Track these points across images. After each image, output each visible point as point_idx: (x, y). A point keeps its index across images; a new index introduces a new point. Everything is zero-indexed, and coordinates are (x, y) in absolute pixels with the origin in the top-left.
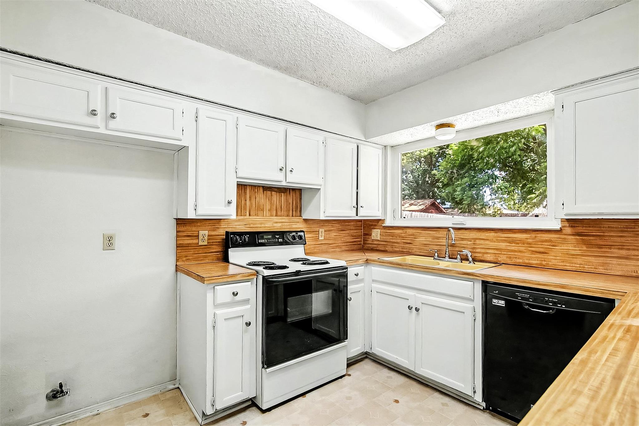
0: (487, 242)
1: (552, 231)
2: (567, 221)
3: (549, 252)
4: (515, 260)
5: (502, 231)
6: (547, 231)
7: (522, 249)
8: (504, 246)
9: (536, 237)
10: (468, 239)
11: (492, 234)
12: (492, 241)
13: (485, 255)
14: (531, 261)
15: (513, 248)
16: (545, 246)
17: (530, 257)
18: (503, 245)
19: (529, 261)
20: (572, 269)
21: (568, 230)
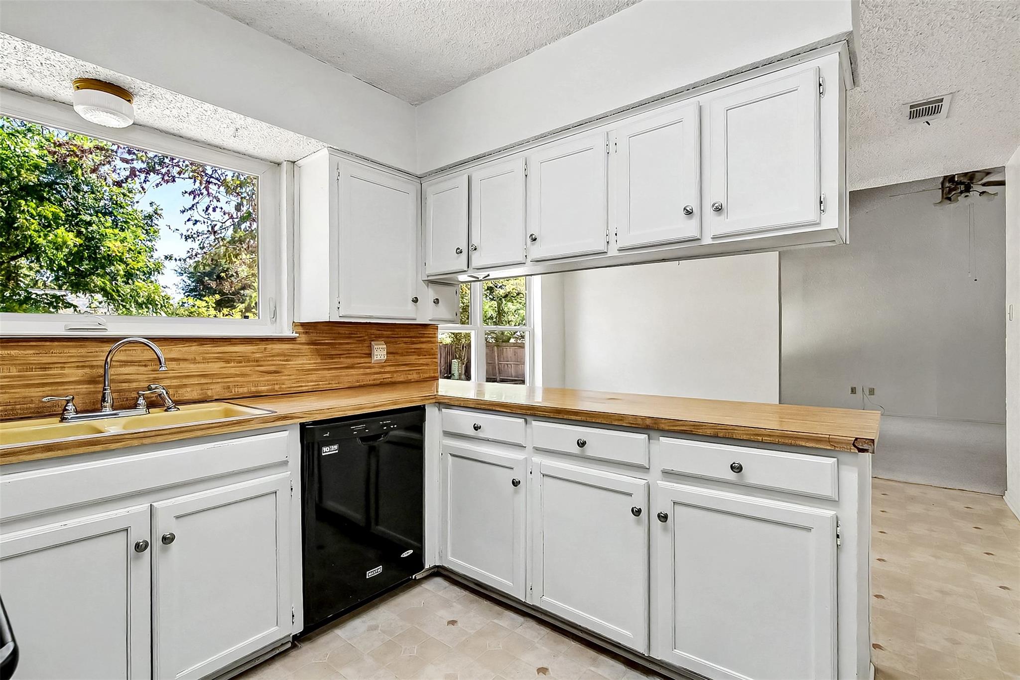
0: (183, 365)
1: (285, 340)
2: (301, 325)
3: (283, 370)
4: (236, 391)
5: (214, 341)
6: (280, 339)
7: (247, 370)
8: (217, 368)
9: (265, 349)
10: (140, 361)
11: (195, 348)
12: (194, 361)
13: (181, 391)
14: (259, 388)
15: (232, 371)
16: (278, 362)
17: (258, 381)
18: (215, 367)
19: (257, 388)
20: (309, 389)
21: (303, 338)
